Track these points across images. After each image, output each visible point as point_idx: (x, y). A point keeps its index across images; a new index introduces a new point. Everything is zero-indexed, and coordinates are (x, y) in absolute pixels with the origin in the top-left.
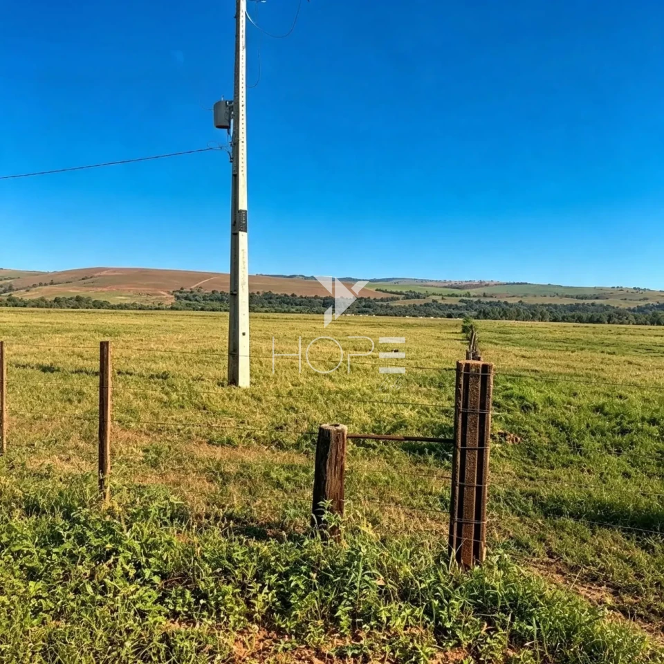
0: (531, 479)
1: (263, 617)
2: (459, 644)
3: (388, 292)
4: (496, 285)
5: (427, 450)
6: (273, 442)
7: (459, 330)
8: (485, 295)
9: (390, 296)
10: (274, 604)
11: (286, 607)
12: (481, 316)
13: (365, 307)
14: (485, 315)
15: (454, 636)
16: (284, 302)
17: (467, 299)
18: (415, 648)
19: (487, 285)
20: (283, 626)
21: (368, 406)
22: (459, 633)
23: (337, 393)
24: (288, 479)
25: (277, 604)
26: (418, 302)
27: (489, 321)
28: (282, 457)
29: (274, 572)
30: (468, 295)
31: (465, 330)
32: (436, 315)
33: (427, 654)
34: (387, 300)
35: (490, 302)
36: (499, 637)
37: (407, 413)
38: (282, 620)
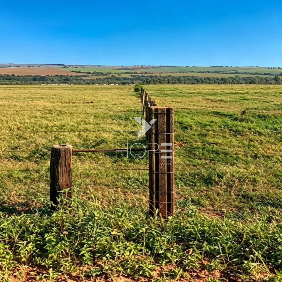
0: (194, 166)
1: (28, 260)
2: (170, 262)
3: (81, 72)
4: (152, 67)
5: (122, 154)
6: (11, 157)
7: (133, 90)
8: (146, 73)
9: (83, 74)
10: (34, 251)
11: (43, 252)
12: (145, 83)
13: (64, 80)
14: (148, 83)
15: (166, 257)
16: (6, 79)
17: (135, 75)
18: (140, 266)
19: (147, 68)
20: (43, 264)
21: (77, 133)
22: (169, 255)
23: (53, 127)
24: (25, 178)
25: (37, 251)
26: (102, 77)
27: (151, 85)
28: (19, 165)
29: (32, 233)
30: (136, 73)
31: (136, 90)
32: (115, 83)
33: (149, 269)
34: (81, 76)
35: (150, 76)
36: (196, 255)
37: (106, 135)
38: (42, 260)
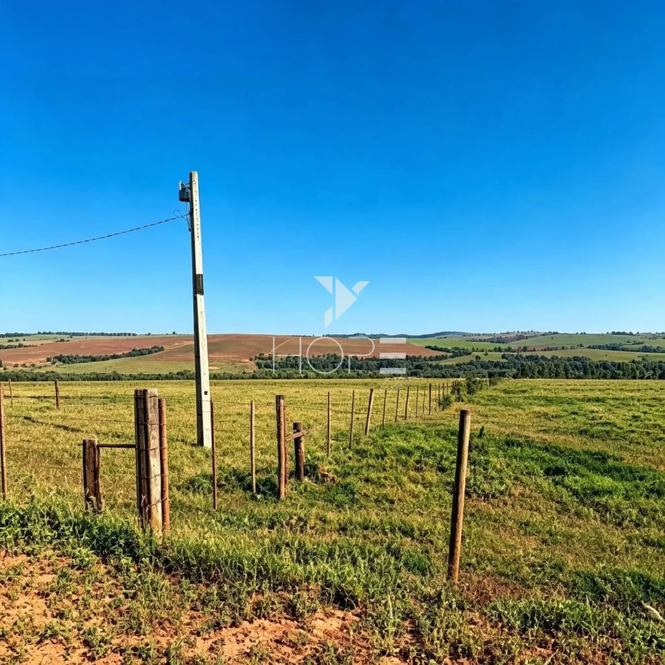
3: (438, 349)
8: (525, 349)
9: (440, 354)
17: (508, 354)
30: (510, 349)
34: (438, 358)
